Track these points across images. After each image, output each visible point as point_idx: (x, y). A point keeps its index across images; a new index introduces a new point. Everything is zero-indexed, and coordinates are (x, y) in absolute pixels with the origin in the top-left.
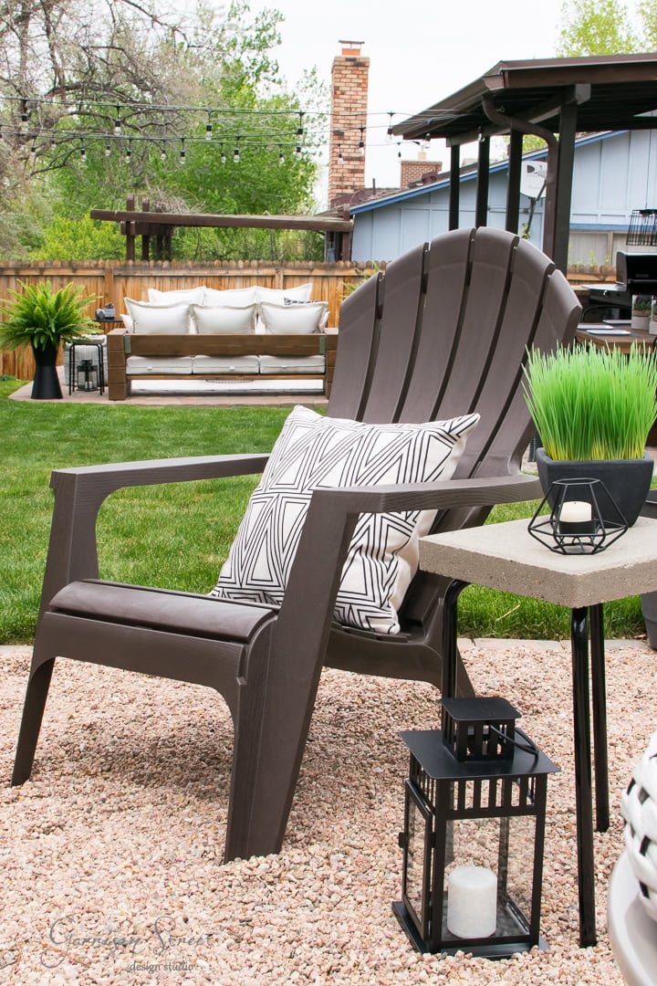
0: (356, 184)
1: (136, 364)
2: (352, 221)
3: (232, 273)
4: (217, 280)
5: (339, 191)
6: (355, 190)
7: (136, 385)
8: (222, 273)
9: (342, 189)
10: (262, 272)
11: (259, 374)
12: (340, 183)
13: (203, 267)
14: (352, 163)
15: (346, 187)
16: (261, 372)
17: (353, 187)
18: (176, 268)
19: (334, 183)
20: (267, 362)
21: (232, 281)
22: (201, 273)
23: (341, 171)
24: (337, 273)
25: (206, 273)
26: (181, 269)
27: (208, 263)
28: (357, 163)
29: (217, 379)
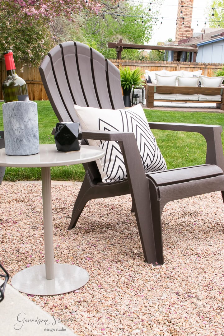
0: (187, 35)
1: (157, 96)
2: (197, 49)
3: (162, 65)
4: (157, 68)
5: (181, 38)
6: (187, 38)
7: (155, 103)
8: (159, 65)
9: (182, 37)
10: (173, 65)
11: (199, 101)
12: (182, 35)
13: (152, 63)
14: (186, 28)
15: (184, 37)
16: (199, 100)
17: (186, 37)
18: (143, 63)
19: (180, 35)
20: (202, 97)
21: (162, 68)
22: (151, 65)
23: (182, 31)
24: (198, 67)
25: (153, 65)
26: (145, 63)
27: (154, 61)
28: (188, 28)
29: (184, 102)
